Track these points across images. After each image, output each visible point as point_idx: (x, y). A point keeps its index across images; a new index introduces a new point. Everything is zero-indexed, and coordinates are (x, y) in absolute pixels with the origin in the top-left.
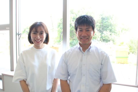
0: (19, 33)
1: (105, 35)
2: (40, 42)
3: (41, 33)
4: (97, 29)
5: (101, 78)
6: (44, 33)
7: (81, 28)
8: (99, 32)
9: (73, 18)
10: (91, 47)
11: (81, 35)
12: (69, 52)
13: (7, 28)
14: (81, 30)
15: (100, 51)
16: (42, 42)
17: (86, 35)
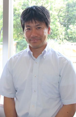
1: (72, 31)
4: (59, 21)
5: (60, 97)
7: (29, 26)
8: (62, 26)
10: (45, 51)
11: (30, 36)
12: (16, 57)
14: (29, 28)
15: (59, 57)
17: (37, 35)
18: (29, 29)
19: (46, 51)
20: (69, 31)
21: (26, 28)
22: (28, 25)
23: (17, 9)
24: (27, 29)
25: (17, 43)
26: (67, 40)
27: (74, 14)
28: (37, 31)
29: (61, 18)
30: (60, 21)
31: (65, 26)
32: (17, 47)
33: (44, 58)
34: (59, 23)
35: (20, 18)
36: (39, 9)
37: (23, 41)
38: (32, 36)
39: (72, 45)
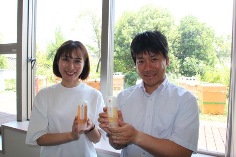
0: (33, 59)
1: (189, 64)
2: (74, 75)
3: (78, 61)
6: (81, 61)
7: (141, 58)
8: (177, 58)
9: (133, 33)
13: (13, 50)
16: (77, 75)
17: (152, 69)
18: (142, 62)
19: (164, 85)
20: (185, 63)
21: (137, 61)
22: (141, 56)
23: (126, 39)
24: (139, 62)
25: (125, 76)
26: (182, 74)
27: (190, 45)
28: (152, 64)
29: (176, 49)
30: (174, 52)
31: (179, 58)
32: (125, 81)
33: (162, 94)
34: (173, 55)
35: (129, 49)
36: (153, 36)
37: (132, 74)
38: (146, 70)
39: (187, 79)
